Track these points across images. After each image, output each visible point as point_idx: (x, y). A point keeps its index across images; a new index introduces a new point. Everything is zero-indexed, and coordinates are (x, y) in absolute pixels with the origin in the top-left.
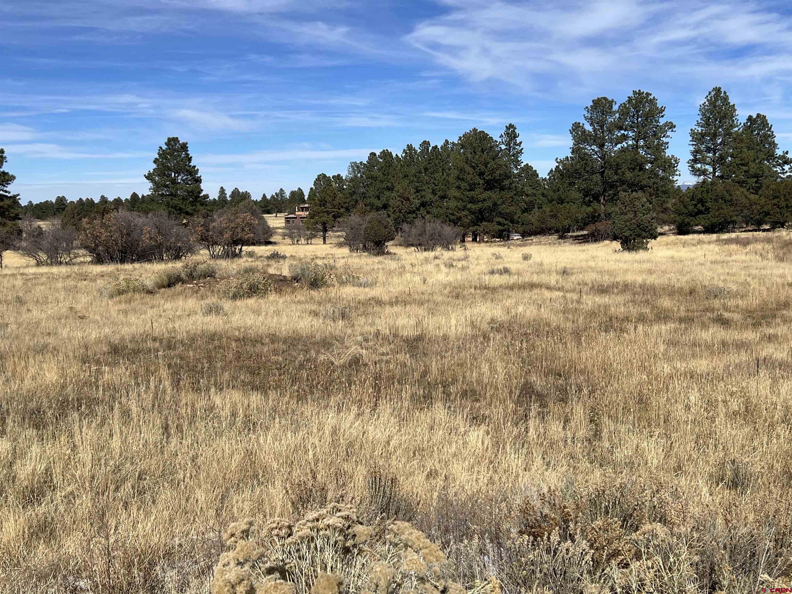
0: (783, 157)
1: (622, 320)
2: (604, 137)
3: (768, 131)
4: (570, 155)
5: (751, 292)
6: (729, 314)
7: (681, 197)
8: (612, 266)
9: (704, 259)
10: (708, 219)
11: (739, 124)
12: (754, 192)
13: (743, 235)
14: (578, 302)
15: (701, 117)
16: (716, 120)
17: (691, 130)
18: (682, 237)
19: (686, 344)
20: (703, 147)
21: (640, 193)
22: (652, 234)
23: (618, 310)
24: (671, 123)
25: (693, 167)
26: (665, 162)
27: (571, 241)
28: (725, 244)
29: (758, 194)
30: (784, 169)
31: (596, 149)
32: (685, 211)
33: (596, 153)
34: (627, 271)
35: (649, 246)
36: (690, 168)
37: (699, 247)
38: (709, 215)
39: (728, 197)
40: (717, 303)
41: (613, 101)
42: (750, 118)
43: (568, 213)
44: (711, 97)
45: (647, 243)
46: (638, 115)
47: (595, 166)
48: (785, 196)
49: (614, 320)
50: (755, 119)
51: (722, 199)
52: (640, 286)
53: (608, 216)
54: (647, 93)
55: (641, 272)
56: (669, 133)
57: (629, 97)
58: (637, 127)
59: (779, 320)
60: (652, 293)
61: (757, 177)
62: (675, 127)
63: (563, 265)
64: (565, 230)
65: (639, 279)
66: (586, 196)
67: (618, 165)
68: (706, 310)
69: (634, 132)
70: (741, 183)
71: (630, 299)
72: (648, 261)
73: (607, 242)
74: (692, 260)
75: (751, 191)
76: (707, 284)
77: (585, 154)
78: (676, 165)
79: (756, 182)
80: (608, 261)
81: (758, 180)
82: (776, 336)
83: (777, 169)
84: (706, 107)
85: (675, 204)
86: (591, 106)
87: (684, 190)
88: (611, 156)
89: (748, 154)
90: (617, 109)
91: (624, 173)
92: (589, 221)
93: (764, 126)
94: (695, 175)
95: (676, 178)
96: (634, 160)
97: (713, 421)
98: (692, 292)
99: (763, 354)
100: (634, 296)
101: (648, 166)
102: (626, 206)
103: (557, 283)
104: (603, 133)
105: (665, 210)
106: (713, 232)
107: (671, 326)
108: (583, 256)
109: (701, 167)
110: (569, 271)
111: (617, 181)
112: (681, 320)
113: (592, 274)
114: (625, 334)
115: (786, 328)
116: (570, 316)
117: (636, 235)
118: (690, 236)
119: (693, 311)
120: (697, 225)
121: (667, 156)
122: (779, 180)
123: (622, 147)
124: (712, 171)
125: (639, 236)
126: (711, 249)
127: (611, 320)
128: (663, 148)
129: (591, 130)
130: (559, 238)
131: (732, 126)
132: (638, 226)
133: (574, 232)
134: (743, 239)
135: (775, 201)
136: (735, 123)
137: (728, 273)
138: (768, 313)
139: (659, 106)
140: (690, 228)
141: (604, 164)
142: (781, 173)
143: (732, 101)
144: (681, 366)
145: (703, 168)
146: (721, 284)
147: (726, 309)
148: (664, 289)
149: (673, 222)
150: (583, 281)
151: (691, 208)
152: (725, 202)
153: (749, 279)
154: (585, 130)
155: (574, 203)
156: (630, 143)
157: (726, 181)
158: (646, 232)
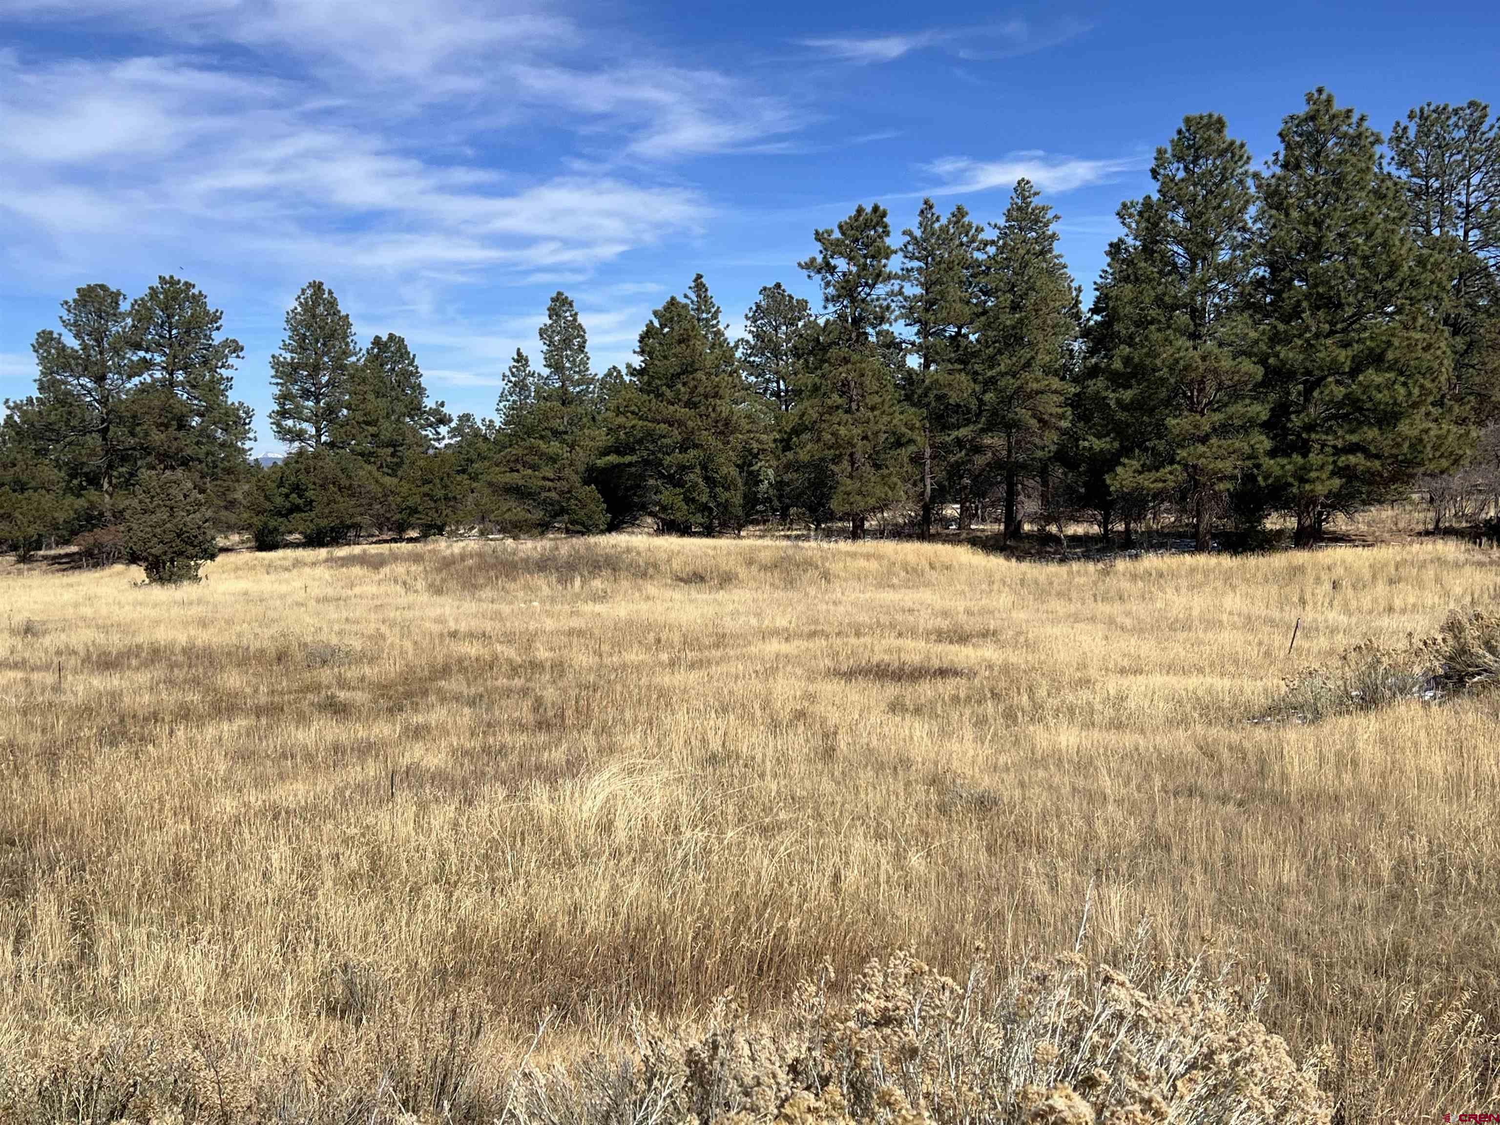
0: (435, 412)
1: (146, 719)
2: (104, 362)
3: (409, 365)
4: (36, 394)
5: (386, 651)
6: (349, 694)
7: (259, 481)
8: (126, 614)
9: (304, 595)
10: (312, 521)
11: (357, 349)
12: (390, 471)
13: (373, 549)
14: (57, 689)
15: (290, 333)
16: (317, 341)
17: (273, 356)
18: (263, 554)
19: (268, 756)
20: (295, 389)
21: (179, 473)
22: (205, 550)
23: (138, 699)
24: (234, 341)
25: (278, 425)
26: (226, 414)
27: (44, 567)
28: (342, 566)
29: (396, 476)
30: (438, 433)
31: (89, 385)
32: (267, 505)
33: (89, 393)
34: (157, 622)
35: (201, 573)
36: (274, 427)
37: (295, 572)
38: (313, 514)
39: (344, 482)
40: (326, 675)
41: (118, 294)
42: (377, 341)
43: (37, 510)
44: (305, 299)
45: (198, 566)
46: (171, 323)
47: (88, 419)
48: (442, 479)
49: (129, 721)
50: (386, 343)
51: (334, 483)
52: (184, 651)
53: (119, 515)
54: (186, 283)
55: (185, 624)
56: (232, 360)
57: (151, 288)
58: (171, 346)
59: (434, 698)
60: (207, 663)
61: (394, 446)
62: (242, 349)
63: (27, 614)
64: (30, 544)
65: (182, 639)
66: (73, 476)
67: (134, 417)
68: (306, 689)
69: (165, 354)
70: (367, 456)
71: (163, 677)
72: (200, 602)
73: (119, 567)
74: (282, 597)
75: (385, 470)
76: (309, 639)
77: (69, 393)
78: (247, 421)
79: (393, 455)
80: (119, 603)
81: (396, 451)
82: (427, 728)
83: (428, 433)
84: (298, 317)
85: (247, 494)
86: (75, 301)
87: (266, 466)
88: (120, 399)
89: (374, 403)
90: (129, 308)
91: (147, 434)
92: (81, 526)
93: (401, 356)
94: (284, 439)
95: (248, 445)
96: (166, 409)
97: (313, 897)
98: (281, 657)
99: (405, 761)
100: (172, 671)
101: (196, 421)
102: (153, 497)
103: (12, 653)
104: (101, 353)
105: (231, 505)
106: (321, 544)
107: (241, 723)
108: (68, 596)
109: (295, 426)
110: (38, 627)
111: (134, 449)
112: (259, 712)
113: (88, 632)
114: (150, 747)
115: (444, 712)
116: (38, 720)
117: (175, 552)
118: (280, 553)
119: (282, 693)
120: (290, 533)
121: (229, 403)
122: (431, 452)
123: (141, 383)
124: (314, 432)
125: (181, 554)
126: (317, 577)
127: (122, 721)
128: (222, 387)
129: (77, 347)
130: (19, 562)
131: (346, 354)
132: (179, 536)
133: (51, 548)
134: (372, 556)
135: (426, 489)
136: (351, 347)
137: (347, 620)
138: (415, 686)
139: (211, 309)
140: (279, 538)
141: (107, 414)
142: (435, 440)
143: (343, 308)
144: (255, 798)
145: (298, 427)
146: (334, 640)
147: (343, 684)
148: (229, 654)
149: (248, 527)
150: (67, 647)
151: (279, 500)
152: (340, 490)
153: (384, 629)
154: (64, 346)
155: (48, 491)
156: (158, 375)
157: (341, 451)
158: (195, 546)
